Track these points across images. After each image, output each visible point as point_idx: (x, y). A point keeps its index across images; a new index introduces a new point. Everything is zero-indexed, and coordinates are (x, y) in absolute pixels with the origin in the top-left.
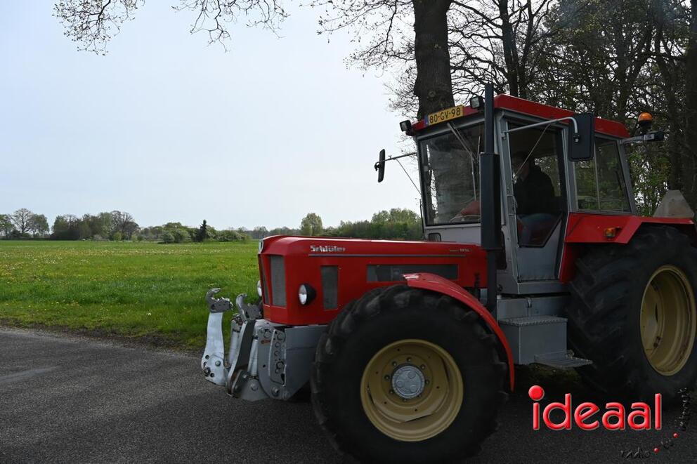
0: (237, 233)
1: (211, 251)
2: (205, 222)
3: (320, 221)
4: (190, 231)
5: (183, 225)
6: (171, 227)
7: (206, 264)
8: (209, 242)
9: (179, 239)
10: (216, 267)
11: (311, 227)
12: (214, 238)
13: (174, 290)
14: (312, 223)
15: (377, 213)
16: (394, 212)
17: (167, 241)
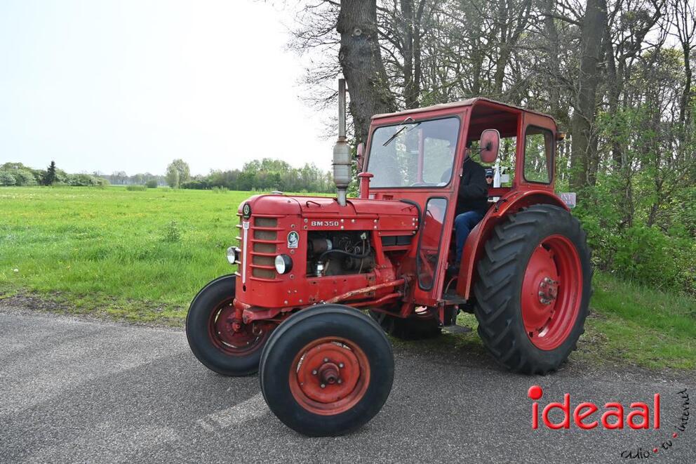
0: (92, 177)
1: (66, 197)
2: (53, 163)
3: (187, 168)
4: (35, 174)
5: (25, 165)
6: (9, 167)
7: (63, 211)
8: (59, 186)
9: (21, 181)
10: (78, 214)
11: (178, 174)
12: (65, 182)
13: (35, 241)
14: (179, 170)
15: (249, 163)
16: (265, 163)
17: (7, 183)
